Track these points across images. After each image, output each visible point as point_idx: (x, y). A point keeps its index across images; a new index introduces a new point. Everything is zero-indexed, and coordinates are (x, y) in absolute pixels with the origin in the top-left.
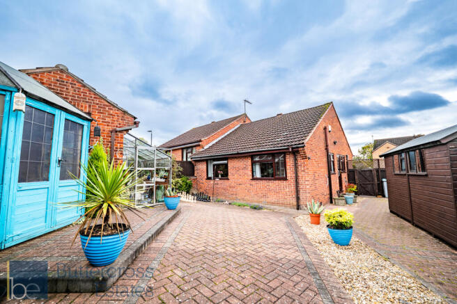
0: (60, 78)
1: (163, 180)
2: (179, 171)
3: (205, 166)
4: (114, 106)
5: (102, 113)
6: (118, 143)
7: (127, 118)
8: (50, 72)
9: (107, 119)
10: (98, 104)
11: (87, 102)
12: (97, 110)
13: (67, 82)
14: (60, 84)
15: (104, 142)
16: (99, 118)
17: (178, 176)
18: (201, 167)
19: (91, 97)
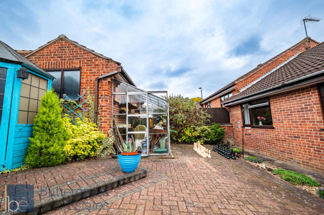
0: (61, 45)
1: (162, 128)
2: (208, 118)
3: (240, 112)
4: (99, 57)
5: (89, 65)
6: (103, 90)
7: (111, 65)
8: (55, 43)
9: (94, 70)
10: (86, 58)
11: (78, 59)
12: (86, 63)
13: (65, 47)
14: (61, 50)
15: (91, 91)
16: (87, 70)
17: (207, 123)
18: (236, 113)
19: (81, 54)
